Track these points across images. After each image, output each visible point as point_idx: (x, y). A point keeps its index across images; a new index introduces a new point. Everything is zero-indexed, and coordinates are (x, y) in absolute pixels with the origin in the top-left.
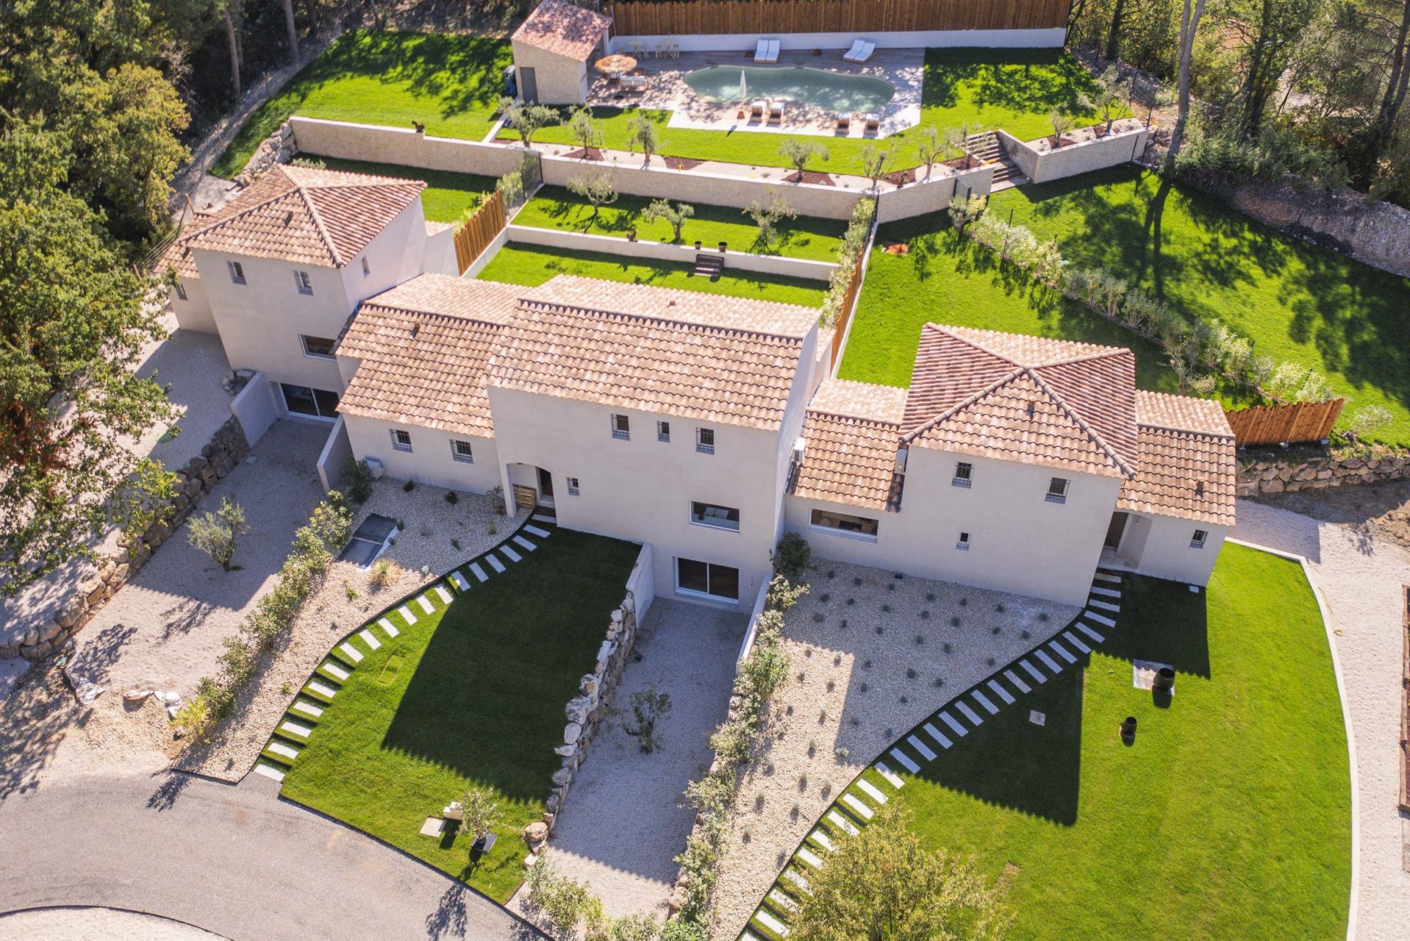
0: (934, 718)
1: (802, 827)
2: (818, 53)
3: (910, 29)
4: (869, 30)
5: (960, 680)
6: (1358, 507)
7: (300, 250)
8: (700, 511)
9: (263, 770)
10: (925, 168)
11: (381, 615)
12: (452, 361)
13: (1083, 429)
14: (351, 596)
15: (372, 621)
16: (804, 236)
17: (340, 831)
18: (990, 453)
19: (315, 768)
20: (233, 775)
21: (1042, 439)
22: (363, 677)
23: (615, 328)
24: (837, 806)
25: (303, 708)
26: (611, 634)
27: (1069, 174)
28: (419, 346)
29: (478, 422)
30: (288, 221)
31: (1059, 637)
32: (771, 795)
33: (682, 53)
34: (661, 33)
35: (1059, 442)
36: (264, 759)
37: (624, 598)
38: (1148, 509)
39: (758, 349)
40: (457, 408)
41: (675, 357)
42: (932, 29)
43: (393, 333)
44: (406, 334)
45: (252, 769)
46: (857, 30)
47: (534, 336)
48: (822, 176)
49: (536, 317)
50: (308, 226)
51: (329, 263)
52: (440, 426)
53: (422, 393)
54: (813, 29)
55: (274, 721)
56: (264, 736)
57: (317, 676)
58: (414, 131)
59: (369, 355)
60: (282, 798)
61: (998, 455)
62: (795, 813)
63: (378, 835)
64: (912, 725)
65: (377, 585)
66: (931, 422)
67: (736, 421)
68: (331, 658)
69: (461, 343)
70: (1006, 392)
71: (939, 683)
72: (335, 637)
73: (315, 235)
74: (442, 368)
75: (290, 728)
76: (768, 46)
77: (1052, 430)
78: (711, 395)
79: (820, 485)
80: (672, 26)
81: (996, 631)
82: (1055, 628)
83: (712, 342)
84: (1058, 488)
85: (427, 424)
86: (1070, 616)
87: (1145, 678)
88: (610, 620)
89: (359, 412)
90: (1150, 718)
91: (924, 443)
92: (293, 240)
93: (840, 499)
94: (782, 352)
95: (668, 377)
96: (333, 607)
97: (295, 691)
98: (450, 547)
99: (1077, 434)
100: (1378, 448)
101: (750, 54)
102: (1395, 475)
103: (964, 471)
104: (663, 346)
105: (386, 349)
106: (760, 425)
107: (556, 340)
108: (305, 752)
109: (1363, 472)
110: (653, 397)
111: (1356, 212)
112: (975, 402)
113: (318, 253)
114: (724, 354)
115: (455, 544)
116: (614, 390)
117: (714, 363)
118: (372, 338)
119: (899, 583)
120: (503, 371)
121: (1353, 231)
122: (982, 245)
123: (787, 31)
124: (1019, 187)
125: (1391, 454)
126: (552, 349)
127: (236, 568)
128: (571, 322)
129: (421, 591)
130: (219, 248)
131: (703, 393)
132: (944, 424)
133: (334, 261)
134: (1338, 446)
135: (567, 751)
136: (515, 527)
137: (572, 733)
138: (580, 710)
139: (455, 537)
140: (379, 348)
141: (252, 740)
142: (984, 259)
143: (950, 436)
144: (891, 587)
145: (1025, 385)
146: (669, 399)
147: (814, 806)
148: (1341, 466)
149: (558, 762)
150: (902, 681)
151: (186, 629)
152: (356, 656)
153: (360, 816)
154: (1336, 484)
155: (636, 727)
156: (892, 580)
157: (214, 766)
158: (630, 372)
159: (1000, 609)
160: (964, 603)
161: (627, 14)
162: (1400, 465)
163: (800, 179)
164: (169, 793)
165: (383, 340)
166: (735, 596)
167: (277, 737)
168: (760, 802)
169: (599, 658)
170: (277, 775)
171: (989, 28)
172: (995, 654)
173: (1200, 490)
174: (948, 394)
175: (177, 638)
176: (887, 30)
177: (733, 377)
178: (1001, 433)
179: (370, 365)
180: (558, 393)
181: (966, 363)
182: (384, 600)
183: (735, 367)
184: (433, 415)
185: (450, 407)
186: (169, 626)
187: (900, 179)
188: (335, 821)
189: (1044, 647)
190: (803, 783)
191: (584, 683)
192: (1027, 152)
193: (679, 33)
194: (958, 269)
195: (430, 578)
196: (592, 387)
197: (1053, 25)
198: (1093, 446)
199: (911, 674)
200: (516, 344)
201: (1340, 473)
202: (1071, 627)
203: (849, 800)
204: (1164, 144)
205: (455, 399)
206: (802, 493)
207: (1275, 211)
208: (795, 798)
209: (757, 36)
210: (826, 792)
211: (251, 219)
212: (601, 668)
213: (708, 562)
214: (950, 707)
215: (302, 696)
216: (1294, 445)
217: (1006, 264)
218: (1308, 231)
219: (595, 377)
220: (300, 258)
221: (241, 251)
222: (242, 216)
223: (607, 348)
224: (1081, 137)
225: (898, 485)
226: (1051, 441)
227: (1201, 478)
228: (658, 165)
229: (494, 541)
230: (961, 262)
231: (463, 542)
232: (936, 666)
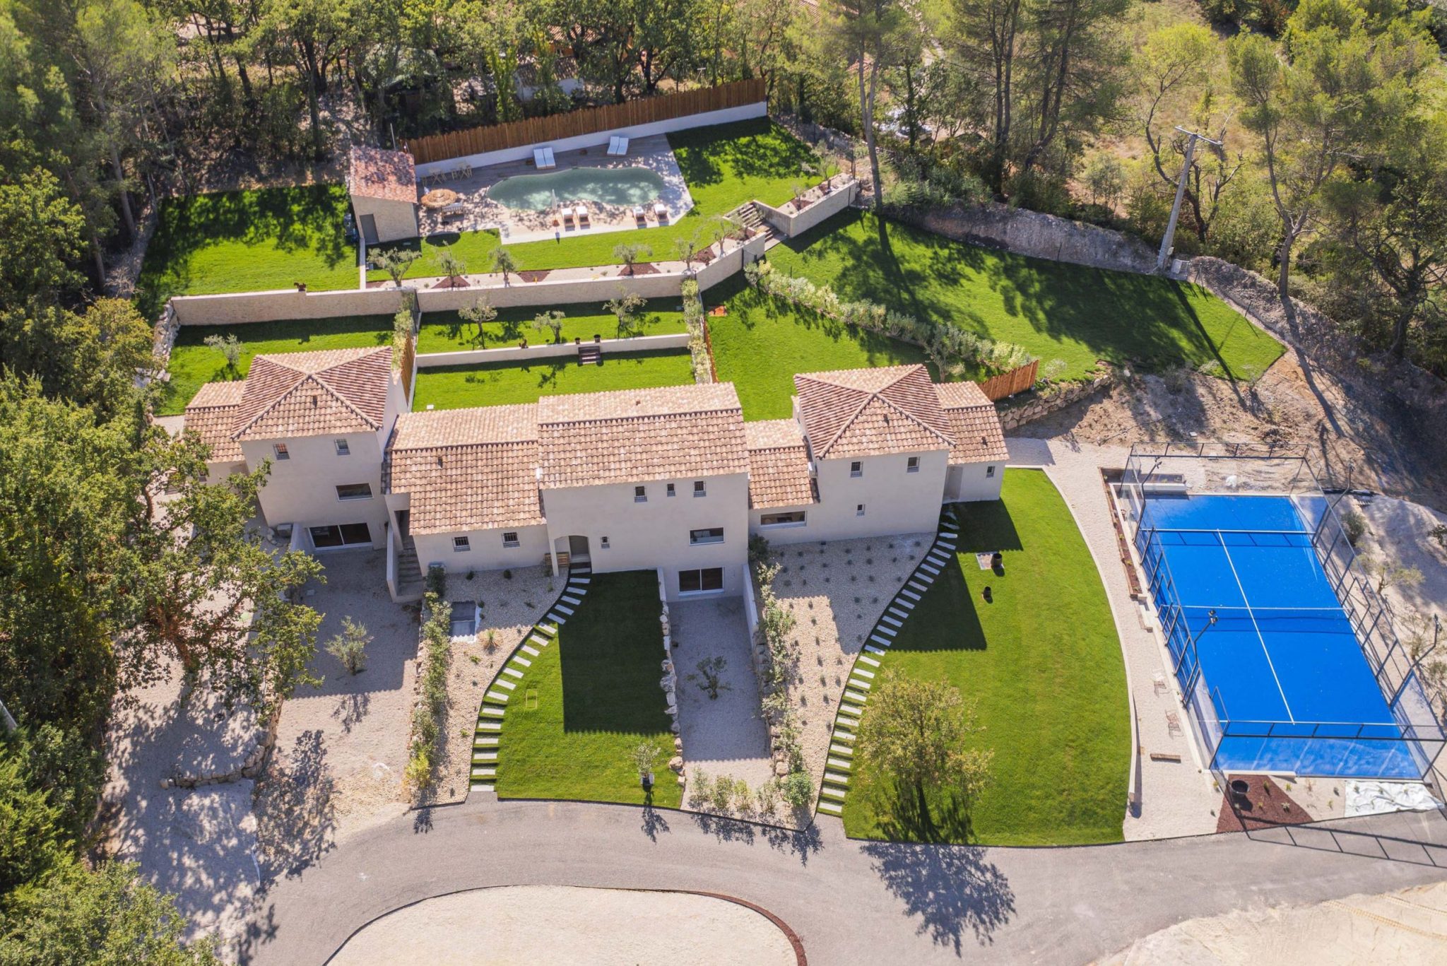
0: (880, 622)
1: (833, 707)
2: (584, 152)
3: (651, 121)
4: (619, 126)
5: (887, 592)
6: (1061, 425)
7: (339, 424)
8: (695, 536)
9: (475, 788)
10: (717, 243)
11: (504, 666)
12: (480, 477)
13: (919, 424)
14: (475, 661)
15: (500, 672)
16: (654, 315)
17: (552, 805)
18: (872, 453)
19: (512, 776)
20: (458, 798)
21: (899, 436)
22: (515, 709)
23: (615, 429)
24: (848, 687)
25: (481, 742)
26: (666, 632)
27: (812, 225)
28: (449, 472)
29: (522, 516)
30: (315, 402)
31: (930, 553)
32: (808, 695)
33: (474, 170)
34: (451, 157)
35: (908, 436)
36: (474, 781)
37: (662, 607)
38: (960, 461)
39: (715, 422)
40: (501, 510)
41: (664, 440)
42: (668, 118)
43: (423, 467)
44: (434, 466)
45: (469, 790)
46: (610, 128)
47: (561, 448)
48: (646, 267)
49: (556, 434)
50: (334, 404)
51: (369, 429)
52: (496, 526)
53: (469, 506)
54: (576, 133)
55: (467, 756)
56: (466, 768)
57: (482, 719)
58: (296, 290)
59: (413, 489)
60: (500, 799)
61: (877, 453)
62: (826, 699)
63: (579, 798)
64: (870, 629)
65: (491, 648)
66: (831, 442)
67: (721, 472)
68: (485, 704)
69: (480, 463)
70: (868, 411)
71: (875, 601)
72: (480, 690)
73: (344, 410)
74: (475, 484)
75: (479, 757)
76: (544, 154)
77: (902, 429)
78: (698, 459)
79: (765, 498)
80: (460, 150)
81: (895, 560)
82: (926, 549)
83: (684, 423)
84: (913, 463)
85: (485, 527)
86: (932, 539)
87: (985, 561)
88: (661, 623)
89: (428, 531)
90: (996, 584)
91: (832, 456)
92: (328, 417)
93: (781, 504)
94: (731, 420)
95: (665, 454)
96: (466, 672)
97: (472, 733)
98: (527, 608)
99: (917, 428)
100: (1063, 385)
101: (530, 162)
102: (1075, 401)
103: (856, 467)
104: (652, 434)
105: (424, 481)
106: (738, 471)
107: (578, 447)
108: (500, 768)
109: (1058, 402)
110: (661, 469)
111: (1004, 219)
112: (852, 422)
113: (354, 423)
114: (695, 430)
115: (529, 605)
116: (634, 471)
117: (691, 437)
118: (408, 475)
119: (825, 547)
120: (552, 478)
121: (1005, 233)
122: (775, 295)
123: (555, 138)
124: (783, 242)
125: (1071, 387)
126: (579, 454)
127: (360, 671)
128: (583, 432)
129: (523, 643)
130: (268, 436)
131: (693, 459)
132: (839, 441)
133: (372, 426)
134: (1042, 389)
135: (673, 710)
136: (563, 582)
137: (671, 698)
138: (669, 682)
139: (526, 600)
140: (418, 482)
141: (458, 773)
142: (783, 306)
143: (846, 448)
144: (822, 552)
145: (877, 404)
146: (673, 468)
147: (835, 692)
148: (1046, 401)
149: (670, 717)
150: (853, 605)
151: (358, 719)
152: (504, 698)
153: (561, 791)
154: (1045, 413)
155: (705, 682)
156: (820, 547)
157: (443, 797)
158: (639, 457)
159: (891, 546)
160: (869, 549)
161: (420, 147)
162: (1076, 392)
163: (631, 273)
164: (424, 821)
165: (418, 475)
166: (720, 587)
167: (475, 765)
168: (803, 700)
169: (665, 648)
170: (490, 788)
171: (709, 110)
172: (899, 574)
173: (985, 443)
174: (833, 421)
175: (356, 727)
176: (633, 124)
177: (707, 444)
178: (874, 438)
179: (418, 496)
180: (597, 482)
181: (835, 399)
182: (500, 657)
183: (706, 437)
184: (486, 519)
185: (495, 511)
186: (344, 721)
187: (706, 257)
188: (545, 800)
189: (925, 561)
190: (823, 682)
191: (664, 667)
192: (780, 215)
193: (466, 154)
194: (768, 316)
195: (526, 630)
196: (618, 473)
197: (757, 101)
198: (928, 433)
199: (857, 600)
200: (551, 456)
201: (1047, 406)
202: (935, 546)
203: (853, 682)
204: (868, 189)
205: (496, 504)
206: (756, 506)
207: (952, 227)
208: (823, 691)
209: (532, 146)
210: (838, 682)
211: (282, 408)
212: (669, 654)
213: (700, 568)
214: (886, 613)
215: (478, 734)
216: (1017, 395)
217: (798, 307)
218: (977, 237)
219: (618, 466)
220: (340, 430)
221: (290, 435)
222: (273, 407)
223: (616, 444)
224: (814, 197)
225: (814, 484)
226: (904, 436)
227: (984, 434)
228: (516, 281)
229: (555, 596)
230: (768, 311)
231: (534, 602)
232: (869, 591)
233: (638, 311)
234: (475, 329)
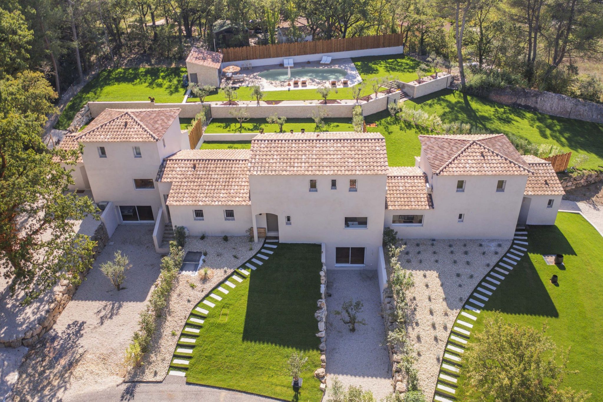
0: (476, 290)
1: (442, 345)
2: (309, 63)
3: (343, 51)
4: (327, 52)
5: (480, 272)
6: (585, 195)
7: (136, 136)
8: (349, 221)
9: (173, 373)
10: (375, 94)
11: (211, 292)
12: (216, 176)
13: (506, 159)
14: (193, 287)
15: (207, 296)
16: (336, 124)
17: (224, 393)
18: (473, 173)
19: (200, 367)
20: (158, 378)
21: (492, 165)
22: (212, 320)
23: (300, 145)
24: (453, 332)
25: (184, 340)
26: (323, 282)
27: (426, 94)
28: (198, 173)
29: (237, 199)
30: (126, 125)
31: (509, 252)
32: (422, 334)
33: (253, 67)
34: (243, 60)
35: (499, 165)
36: (173, 367)
37: (322, 266)
38: (530, 193)
39: (367, 145)
40: (225, 195)
41: (332, 153)
42: (352, 50)
43: (184, 169)
44: (190, 169)
45: (167, 374)
46: (323, 53)
47: (265, 153)
48: (334, 101)
49: (262, 145)
50: (136, 127)
51: (152, 140)
52: (220, 203)
53: (206, 191)
54: (305, 53)
55: (172, 349)
56: (169, 357)
57: (188, 325)
58: (150, 102)
59: (175, 180)
60: (188, 383)
61: (477, 173)
62: (436, 339)
63: (244, 390)
64: (468, 295)
65: (204, 279)
66: (445, 165)
67: (369, 172)
68: (192, 315)
69: (218, 169)
70: (469, 150)
71: (472, 277)
72: (191, 306)
73: (141, 130)
74: (212, 180)
75: (180, 351)
76: (289, 61)
77: (494, 161)
78: (354, 164)
79: (396, 203)
80: (247, 57)
81: (484, 253)
82: (506, 249)
83: (346, 144)
84: (501, 186)
85: (213, 203)
86: (509, 244)
87: (551, 260)
88: (320, 276)
89: (178, 203)
90: (560, 274)
91: (445, 174)
92: (131, 133)
93: (407, 208)
94: (377, 144)
95: (332, 160)
96: (185, 293)
97: (179, 333)
98: (233, 259)
99: (504, 161)
100: (584, 171)
101: (281, 65)
102: (593, 182)
103: (460, 185)
104: (325, 149)
105: (182, 176)
106: (380, 172)
107: (276, 153)
108: (193, 361)
109: (582, 181)
110: (328, 168)
111: (536, 95)
112: (459, 156)
113: (145, 136)
114: (353, 148)
115: (235, 257)
116: (310, 168)
117: (350, 152)
118: (174, 173)
119: (435, 243)
120: (256, 168)
121: (537, 103)
122: (405, 120)
123: (295, 55)
124: (410, 100)
125: (590, 173)
126: (275, 157)
127: (123, 289)
128: (280, 145)
129: (226, 279)
130: (94, 140)
131: (350, 164)
132: (450, 165)
133: (154, 138)
134: (572, 172)
135: (322, 334)
136: (260, 246)
137: (322, 326)
138: (322, 314)
139: (234, 254)
140: (179, 176)
141: (163, 360)
142: (409, 126)
143: (454, 169)
144: (433, 245)
145: (475, 147)
146: (336, 168)
147: (444, 335)
148: (575, 180)
149: (319, 339)
150: (455, 279)
151: (111, 318)
152: (205, 312)
153: (232, 383)
154: (574, 187)
155: (348, 319)
156: (431, 242)
157: (149, 376)
158: (314, 160)
159: (481, 245)
160: (465, 245)
161: (228, 53)
162: (594, 177)
163: (326, 103)
164: (130, 392)
165: (180, 173)
166: (363, 263)
167: (176, 356)
168: (419, 338)
169: (321, 292)
170: (182, 374)
171: (374, 48)
172: (488, 262)
173: (547, 184)
174: (446, 155)
175: (107, 322)
176: (335, 52)
177: (360, 156)
178: (474, 165)
179: (177, 184)
180: (284, 173)
181: (446, 145)
182: (209, 286)
183: (360, 152)
184: (215, 199)
185: (221, 195)
186: (101, 318)
187: (368, 98)
188: (220, 388)
189: (505, 256)
190: (434, 326)
191: (319, 304)
192: (409, 86)
193: (250, 59)
194: (401, 129)
195: (229, 271)
196: (299, 168)
197: (398, 45)
198: (512, 165)
199: (458, 275)
200: (257, 157)
201: (575, 182)
202: (511, 247)
203: (456, 329)
204: (458, 80)
205: (223, 191)
206: (390, 208)
207: (504, 99)
208: (433, 333)
209: (283, 58)
210: (445, 328)
211: (106, 127)
212: (323, 296)
213: (350, 246)
214: (480, 285)
215: (183, 335)
217: (417, 126)
218: (520, 105)
219: (299, 164)
220: (136, 139)
221: (106, 140)
222: (102, 126)
223: (300, 153)
224: (427, 80)
225: (430, 198)
226: (495, 165)
227: (546, 178)
228: (263, 104)
229: (253, 253)
230: (401, 127)
231: (239, 255)
232: (466, 271)
233: (327, 120)
234: (238, 125)
